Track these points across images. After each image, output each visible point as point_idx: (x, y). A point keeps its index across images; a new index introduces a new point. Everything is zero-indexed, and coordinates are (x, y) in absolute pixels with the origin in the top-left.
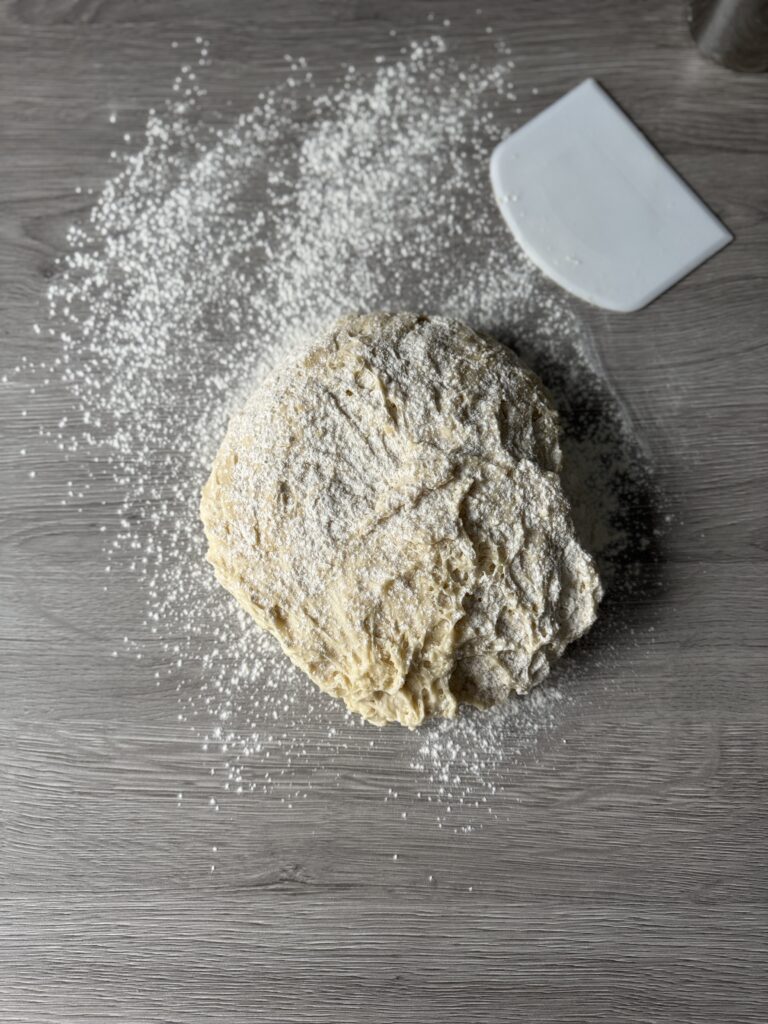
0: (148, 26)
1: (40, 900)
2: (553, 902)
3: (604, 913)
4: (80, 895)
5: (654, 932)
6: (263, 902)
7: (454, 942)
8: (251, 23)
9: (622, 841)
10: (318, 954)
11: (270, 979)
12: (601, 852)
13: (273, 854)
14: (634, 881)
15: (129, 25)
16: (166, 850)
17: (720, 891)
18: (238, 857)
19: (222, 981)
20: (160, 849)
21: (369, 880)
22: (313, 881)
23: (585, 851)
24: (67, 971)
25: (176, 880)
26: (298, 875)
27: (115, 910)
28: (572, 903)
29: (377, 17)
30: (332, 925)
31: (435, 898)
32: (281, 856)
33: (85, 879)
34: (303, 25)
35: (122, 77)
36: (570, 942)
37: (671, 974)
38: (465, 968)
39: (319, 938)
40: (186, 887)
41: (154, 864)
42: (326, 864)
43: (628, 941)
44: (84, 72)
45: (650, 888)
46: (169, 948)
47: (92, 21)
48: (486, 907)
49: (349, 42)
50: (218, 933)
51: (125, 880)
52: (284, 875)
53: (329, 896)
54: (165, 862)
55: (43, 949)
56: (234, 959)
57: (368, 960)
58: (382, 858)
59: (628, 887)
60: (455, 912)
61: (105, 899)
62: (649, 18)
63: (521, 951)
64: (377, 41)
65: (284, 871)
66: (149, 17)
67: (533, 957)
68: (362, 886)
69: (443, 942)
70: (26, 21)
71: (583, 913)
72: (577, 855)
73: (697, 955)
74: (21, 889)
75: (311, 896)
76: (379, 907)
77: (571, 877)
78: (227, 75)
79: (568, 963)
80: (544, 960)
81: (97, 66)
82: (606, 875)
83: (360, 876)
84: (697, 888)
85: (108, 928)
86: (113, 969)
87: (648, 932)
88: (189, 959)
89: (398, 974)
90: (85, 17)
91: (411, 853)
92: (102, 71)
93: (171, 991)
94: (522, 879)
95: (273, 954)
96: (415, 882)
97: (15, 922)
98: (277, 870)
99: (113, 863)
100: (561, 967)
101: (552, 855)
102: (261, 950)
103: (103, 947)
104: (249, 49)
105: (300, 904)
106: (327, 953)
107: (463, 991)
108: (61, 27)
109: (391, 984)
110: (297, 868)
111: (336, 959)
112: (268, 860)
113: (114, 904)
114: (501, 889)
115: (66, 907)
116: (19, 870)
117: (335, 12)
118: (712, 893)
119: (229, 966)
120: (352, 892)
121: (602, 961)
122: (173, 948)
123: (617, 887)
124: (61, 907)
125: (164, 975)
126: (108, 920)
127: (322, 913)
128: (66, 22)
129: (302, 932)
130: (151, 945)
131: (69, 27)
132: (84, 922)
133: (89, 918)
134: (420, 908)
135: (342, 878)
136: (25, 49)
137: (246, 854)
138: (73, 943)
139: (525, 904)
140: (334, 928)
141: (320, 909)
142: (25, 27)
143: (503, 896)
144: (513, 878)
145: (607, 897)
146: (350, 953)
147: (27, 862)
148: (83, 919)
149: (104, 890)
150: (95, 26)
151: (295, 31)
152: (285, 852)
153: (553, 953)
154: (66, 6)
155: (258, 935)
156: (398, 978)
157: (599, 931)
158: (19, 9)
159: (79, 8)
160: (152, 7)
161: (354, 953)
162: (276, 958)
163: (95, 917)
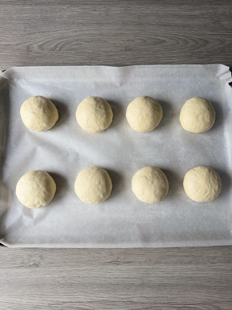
0: (73, 52)
1: (57, 268)
2: (178, 264)
3: (190, 266)
4: (66, 267)
5: (201, 270)
6: (111, 267)
7: (155, 274)
8: (99, 51)
10: (124, 278)
11: (112, 285)
12: (189, 252)
13: (112, 255)
14: (196, 259)
15: (68, 51)
16: (87, 255)
17: (216, 260)
18: (104, 256)
19: (101, 286)
20: (85, 255)
21: (135, 260)
22: (122, 261)
23: (185, 252)
24: (64, 285)
25: (89, 262)
26: (119, 260)
27: (75, 270)
28: (182, 264)
29: (130, 50)
30: (127, 271)
31: (151, 264)
32: (114, 256)
33: (68, 263)
36: (182, 273)
37: (205, 280)
38: (158, 280)
39: (124, 275)
40: (92, 264)
41: (84, 259)
42: (125, 257)
43: (195, 272)
45: (200, 260)
46: (88, 278)
47: (59, 50)
48: (163, 266)
49: (124, 56)
50: (100, 274)
51: (77, 262)
52: (115, 260)
53: (126, 265)
54: (87, 258)
55: (58, 280)
56: (104, 280)
57: (135, 279)
58: (138, 255)
59: (195, 260)
60: (155, 267)
61: (73, 267)
63: (171, 276)
64: (131, 56)
65: (115, 259)
66: (74, 49)
67: (174, 277)
68: (133, 262)
69: (153, 274)
70: (42, 50)
71: (185, 266)
72: (183, 253)
73: (211, 275)
74: (52, 266)
75: (122, 265)
76: (138, 267)
77: (182, 258)
79: (182, 278)
80: (176, 278)
82: (190, 257)
83: (133, 260)
84: (211, 260)
85: (74, 274)
86: (75, 284)
87: (200, 270)
88: (93, 281)
90: (57, 49)
91: (145, 254)
93: (89, 288)
94: (171, 259)
95: (113, 279)
96: (146, 261)
97: (51, 274)
98: (113, 259)
99: (74, 259)
100: (180, 279)
101: (177, 253)
102: (110, 278)
103: (72, 279)
104: (99, 58)
105: (119, 267)
106: (126, 278)
107: (158, 285)
108: (51, 51)
109: (141, 285)
110: (118, 258)
111: (128, 279)
112: (111, 257)
113: (75, 269)
115: (63, 270)
116: (51, 261)
117: (120, 49)
118: (214, 261)
120: (131, 263)
121: (189, 277)
122: (89, 278)
123: (192, 260)
124: (62, 270)
125: (87, 285)
127: (124, 269)
128: (53, 50)
129: (120, 273)
130: (84, 278)
131: (53, 52)
132: (68, 273)
134: (147, 267)
135: (129, 260)
136: (43, 57)
137: (106, 255)
138: (65, 278)
139: (171, 265)
140: (127, 272)
141: (124, 268)
143: (167, 263)
144: (168, 259)
145: (190, 263)
146: (131, 278)
147: (53, 259)
149: (72, 265)
151: (110, 53)
152: (115, 255)
153: (178, 276)
154: (52, 46)
155: (109, 274)
156: (143, 283)
157: (189, 270)
158: (40, 47)
159: (56, 47)
160: (74, 47)
161: (132, 278)
162: (114, 280)
163: (71, 272)
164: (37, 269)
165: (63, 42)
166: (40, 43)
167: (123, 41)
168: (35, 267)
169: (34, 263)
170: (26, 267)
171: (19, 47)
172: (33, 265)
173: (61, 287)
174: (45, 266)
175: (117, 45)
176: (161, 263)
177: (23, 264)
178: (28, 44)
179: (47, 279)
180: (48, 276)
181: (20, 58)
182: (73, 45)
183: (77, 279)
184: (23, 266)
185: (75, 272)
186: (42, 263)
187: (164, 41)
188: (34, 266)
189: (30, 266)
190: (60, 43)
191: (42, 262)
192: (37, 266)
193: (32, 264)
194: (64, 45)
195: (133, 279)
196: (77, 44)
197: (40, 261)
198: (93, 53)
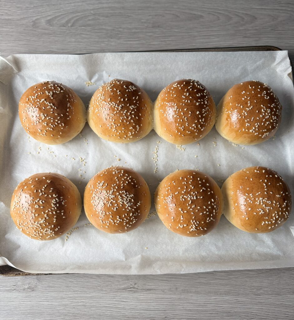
0: (89, 28)
1: (57, 294)
2: (211, 295)
3: (227, 298)
4: (69, 292)
5: (242, 304)
6: (125, 294)
7: (182, 306)
8: (120, 28)
9: (232, 276)
10: (141, 310)
11: (127, 318)
13: (128, 280)
14: (236, 288)
15: (83, 28)
16: (96, 279)
17: (262, 291)
18: (118, 281)
19: (113, 318)
20: (94, 279)
21: (157, 288)
22: (140, 288)
23: (221, 279)
24: (66, 315)
25: (99, 288)
26: (136, 286)
27: (80, 297)
28: (217, 295)
29: (159, 26)
30: (146, 301)
31: (177, 293)
32: (131, 280)
33: (71, 287)
34: (136, 28)
35: (81, 44)
36: (217, 306)
37: (247, 316)
38: (186, 314)
39: (142, 305)
40: (102, 290)
41: (92, 283)
42: (144, 283)
43: (234, 306)
44: (70, 42)
45: (241, 290)
46: (97, 308)
47: (72, 26)
48: (192, 296)
49: (151, 34)
50: (112, 304)
51: (83, 288)
52: (131, 286)
53: (145, 292)
54: (95, 282)
55: (58, 309)
56: (116, 312)
57: (157, 312)
58: (161, 281)
59: (234, 290)
60: (183, 297)
61: (77, 294)
62: (241, 28)
63: (202, 309)
64: (159, 34)
65: (132, 285)
66: (89, 25)
67: (206, 311)
68: (155, 289)
69: (179, 306)
70: (51, 26)
71: (221, 298)
72: (219, 280)
73: (255, 310)
74: (52, 291)
75: (139, 293)
76: (160, 296)
77: (217, 287)
78: (113, 44)
79: (217, 313)
80: (209, 312)
81: (74, 40)
82: (227, 287)
83: (155, 286)
84: (254, 291)
85: (78, 302)
86: (79, 315)
87: (241, 304)
88: (103, 312)
89: (166, 316)
90: (70, 25)
91: (169, 280)
92: (75, 42)
94: (203, 288)
96: (171, 289)
97: (49, 301)
98: (129, 285)
99: (80, 283)
100: (214, 314)
101: (212, 280)
102: (124, 309)
103: (77, 308)
104: (120, 36)
105: (136, 295)
106: (145, 310)
108: (62, 28)
110: (135, 284)
111: (147, 312)
112: (127, 282)
113: (80, 295)
114: (196, 291)
116: (51, 285)
117: (146, 25)
118: (259, 292)
119: (115, 314)
120: (152, 291)
121: (226, 312)
122: (98, 308)
123: (231, 290)
124: (64, 296)
125: (95, 316)
126: (78, 300)
127: (143, 298)
128: (64, 26)
129: (137, 304)
130: (91, 307)
131: (64, 28)
132: (71, 301)
133: (72, 299)
134: (172, 296)
135: (149, 287)
136: (51, 34)
137: (120, 280)
138: (68, 307)
139: (204, 295)
140: (146, 302)
141: (142, 296)
142: (51, 27)
143: (197, 293)
144: (200, 287)
145: (227, 293)
146: (151, 310)
147: (53, 282)
148: (71, 300)
149: (77, 291)
150: (73, 28)
151: (134, 31)
152: (132, 279)
153: (212, 310)
154: (64, 21)
155: (124, 304)
156: (166, 317)
157: (226, 303)
158: (49, 22)
159: (68, 22)
160: (90, 22)
161: (153, 310)
162: (129, 311)
163: (75, 299)
164: (33, 294)
165: (77, 16)
166: (49, 18)
167: (150, 16)
168: (30, 292)
169: (30, 285)
170: (19, 291)
171: (24, 22)
172: (28, 288)
173: (62, 317)
174: (43, 290)
175: (143, 21)
176: (191, 292)
177: (15, 287)
178: (34, 19)
179: (45, 307)
180: (46, 303)
181: (24, 35)
182: (89, 20)
183: (82, 308)
184: (15, 290)
185: (79, 300)
186: (39, 287)
187: (201, 17)
188: (29, 290)
189: (24, 290)
190: (73, 18)
191: (39, 285)
192: (33, 290)
193: (26, 287)
194: (77, 20)
195: (154, 312)
196: (93, 20)
197: (36, 284)
198: (113, 30)
